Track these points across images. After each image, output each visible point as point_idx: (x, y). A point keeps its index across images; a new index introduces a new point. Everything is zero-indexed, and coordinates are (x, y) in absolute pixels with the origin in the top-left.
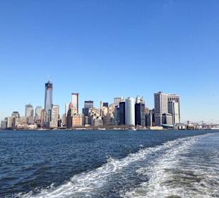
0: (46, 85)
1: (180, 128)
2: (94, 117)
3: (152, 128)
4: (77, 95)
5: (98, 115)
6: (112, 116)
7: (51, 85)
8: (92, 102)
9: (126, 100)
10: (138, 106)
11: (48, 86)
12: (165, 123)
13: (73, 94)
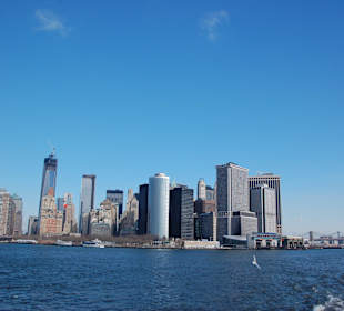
0: (46, 160)
1: (264, 244)
4: (93, 178)
7: (55, 161)
8: (121, 192)
9: (152, 180)
10: (176, 194)
11: (50, 163)
12: (239, 234)
13: (85, 176)
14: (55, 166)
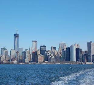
2: (50, 57)
3: (87, 63)
4: (36, 42)
5: (52, 55)
7: (18, 35)
9: (71, 46)
10: (78, 50)
11: (16, 36)
13: (33, 41)
14: (18, 37)
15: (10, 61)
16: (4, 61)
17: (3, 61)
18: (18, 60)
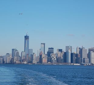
1: (87, 64)
3: (75, 64)
4: (44, 44)
6: (62, 58)
7: (28, 37)
8: (53, 48)
11: (26, 38)
13: (42, 44)
14: (28, 39)
15: (21, 62)
16: (17, 62)
17: (15, 62)
18: (28, 61)
